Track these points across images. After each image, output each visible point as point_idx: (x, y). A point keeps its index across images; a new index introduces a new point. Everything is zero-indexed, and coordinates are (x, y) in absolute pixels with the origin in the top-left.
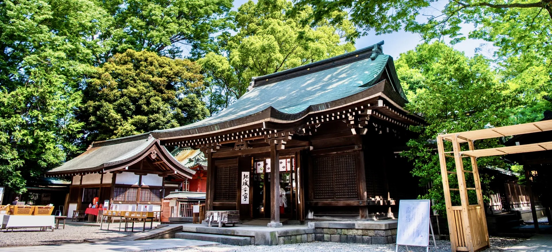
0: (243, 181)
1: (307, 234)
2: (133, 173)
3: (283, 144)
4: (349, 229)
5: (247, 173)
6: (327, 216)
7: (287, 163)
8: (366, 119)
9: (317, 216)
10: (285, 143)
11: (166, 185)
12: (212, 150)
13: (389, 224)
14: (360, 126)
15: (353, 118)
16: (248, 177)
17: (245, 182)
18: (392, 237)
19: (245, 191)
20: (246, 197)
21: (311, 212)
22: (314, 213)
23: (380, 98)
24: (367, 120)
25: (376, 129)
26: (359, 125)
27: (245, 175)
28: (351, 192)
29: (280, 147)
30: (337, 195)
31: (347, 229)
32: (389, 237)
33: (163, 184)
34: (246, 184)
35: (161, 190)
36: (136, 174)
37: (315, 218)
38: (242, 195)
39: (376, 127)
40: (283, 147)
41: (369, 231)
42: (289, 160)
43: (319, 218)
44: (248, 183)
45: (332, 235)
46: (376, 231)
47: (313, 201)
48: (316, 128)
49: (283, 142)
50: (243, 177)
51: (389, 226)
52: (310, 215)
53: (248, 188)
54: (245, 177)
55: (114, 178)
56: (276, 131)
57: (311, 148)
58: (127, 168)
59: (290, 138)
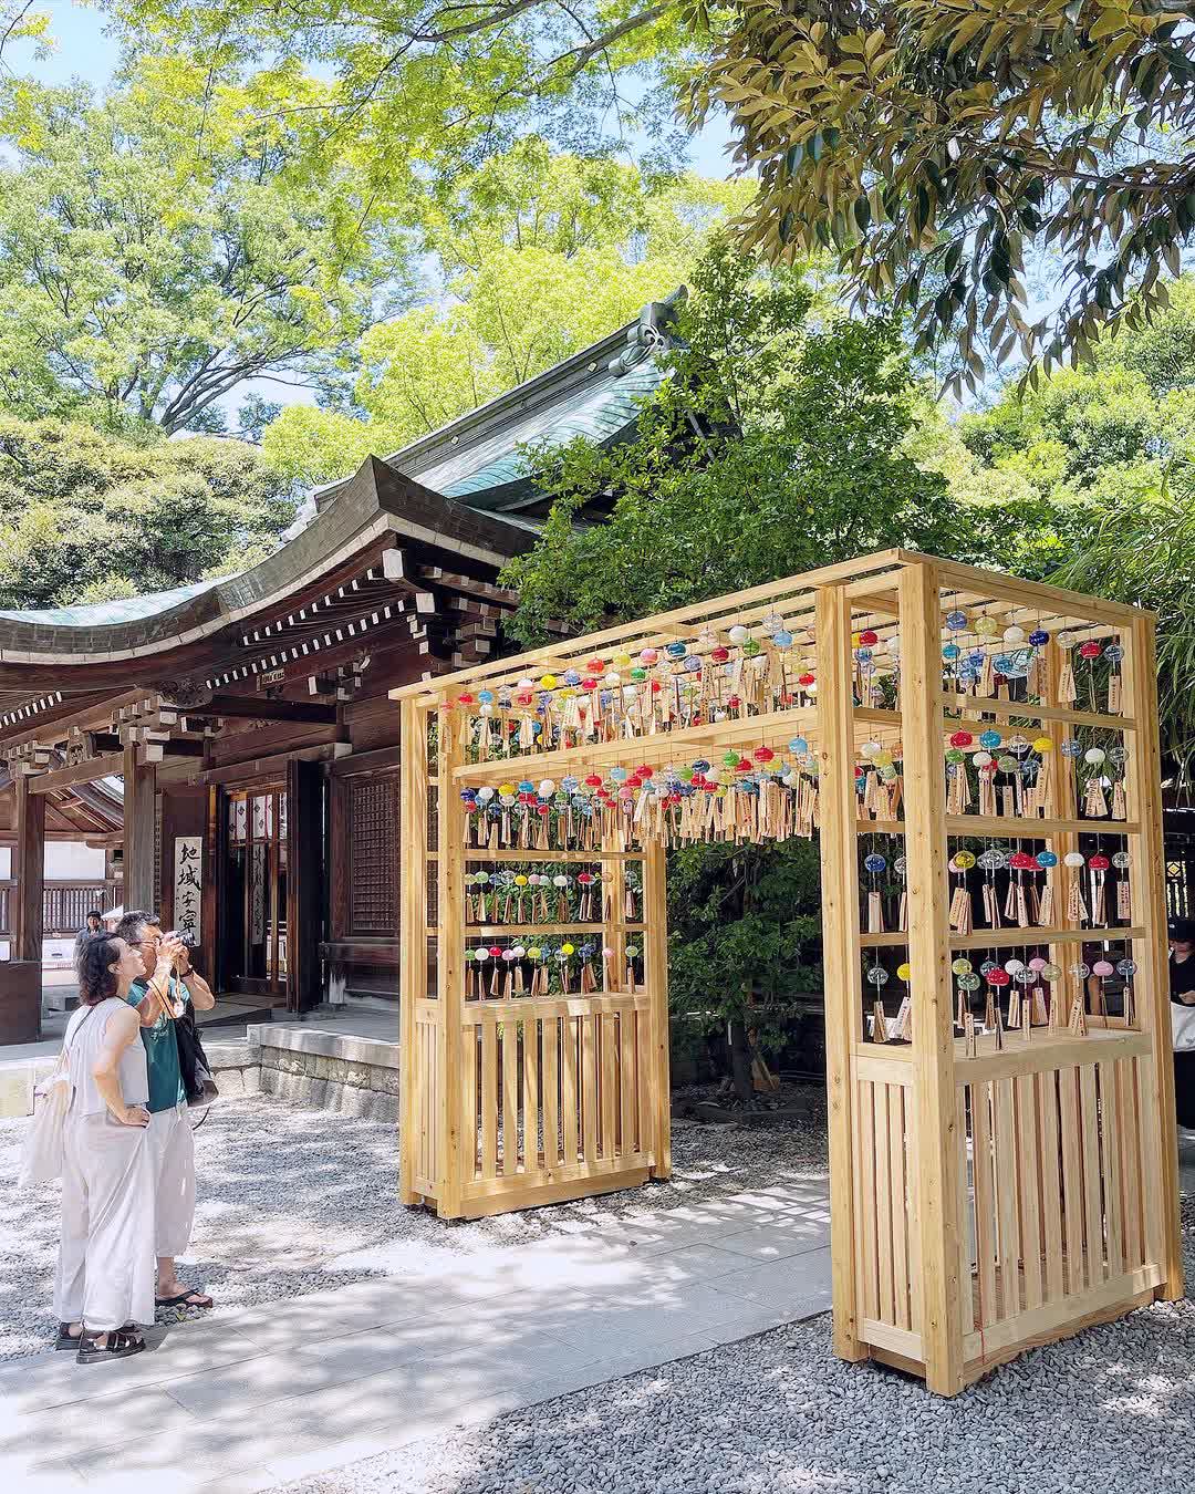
0: (180, 869)
5: (195, 843)
6: (374, 996)
9: (353, 995)
12: (27, 768)
17: (187, 871)
21: (338, 980)
22: (345, 985)
27: (185, 849)
37: (349, 1000)
38: (176, 918)
43: (356, 1001)
44: (198, 877)
47: (340, 941)
48: (359, 675)
50: (178, 855)
52: (336, 992)
53: (197, 894)
54: (187, 853)
56: (59, 697)
57: (340, 748)
59: (167, 718)
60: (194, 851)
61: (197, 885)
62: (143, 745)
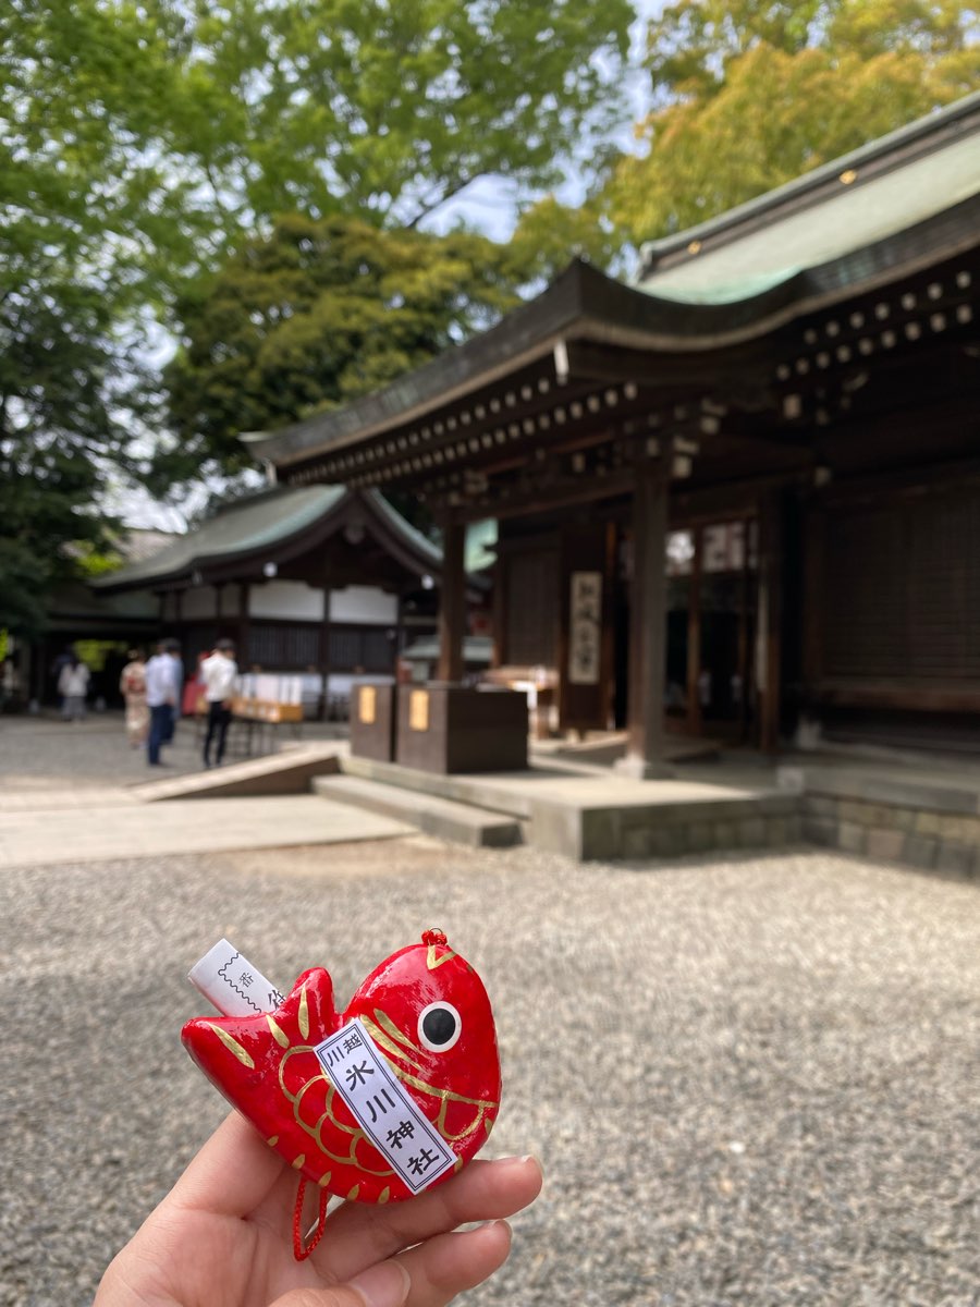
0: (578, 605)
1: (766, 816)
2: (303, 586)
3: (683, 454)
5: (592, 580)
7: (734, 540)
10: (693, 447)
11: (408, 619)
12: (454, 500)
16: (597, 591)
17: (584, 607)
19: (585, 638)
20: (585, 661)
22: (824, 730)
27: (582, 587)
29: (669, 466)
33: (400, 618)
34: (589, 616)
35: (391, 635)
36: (311, 586)
38: (573, 654)
40: (682, 468)
42: (738, 527)
43: (838, 748)
44: (596, 613)
45: (873, 827)
49: (680, 446)
50: (575, 592)
53: (594, 631)
54: (586, 590)
55: (244, 600)
56: (630, 391)
57: (822, 475)
58: (271, 570)
59: (710, 425)
60: (592, 588)
61: (594, 622)
62: (667, 457)
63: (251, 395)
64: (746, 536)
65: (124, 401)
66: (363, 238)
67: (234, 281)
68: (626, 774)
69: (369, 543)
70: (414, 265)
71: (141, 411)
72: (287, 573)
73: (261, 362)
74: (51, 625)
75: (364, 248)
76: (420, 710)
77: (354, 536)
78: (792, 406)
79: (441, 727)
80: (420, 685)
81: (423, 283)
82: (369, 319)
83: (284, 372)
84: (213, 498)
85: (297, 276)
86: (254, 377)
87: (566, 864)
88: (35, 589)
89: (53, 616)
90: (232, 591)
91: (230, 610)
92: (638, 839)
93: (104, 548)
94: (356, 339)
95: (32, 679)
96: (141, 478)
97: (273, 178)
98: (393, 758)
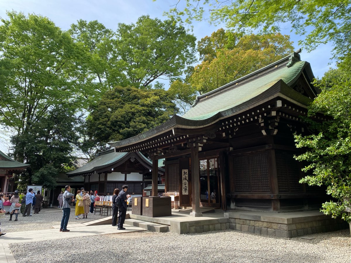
0: (183, 177)
1: (221, 223)
2: (120, 173)
3: (200, 146)
4: (256, 221)
5: (186, 171)
6: (245, 207)
7: (215, 162)
8: (276, 120)
9: (238, 206)
10: (202, 145)
11: (145, 180)
12: (155, 154)
13: (293, 219)
14: (270, 128)
15: (263, 121)
16: (187, 173)
17: (185, 177)
18: (297, 231)
19: (185, 184)
20: (186, 190)
21: (233, 203)
22: (235, 204)
23: (279, 98)
24: (277, 122)
25: (291, 130)
26: (270, 126)
27: (184, 172)
28: (264, 187)
29: (198, 149)
30: (253, 189)
31: (255, 221)
32: (293, 231)
33: (143, 179)
34: (186, 179)
35: (141, 184)
36: (122, 173)
37: (237, 208)
38: (183, 188)
39: (291, 128)
40: (200, 149)
41: (273, 224)
42: (216, 159)
43: (239, 208)
44: (187, 178)
45: (242, 225)
46: (279, 225)
47: (234, 193)
48: (235, 132)
49: (199, 145)
50: (183, 174)
51: (292, 221)
52: (233, 206)
53: (187, 183)
54: (185, 173)
55: (106, 177)
56: (188, 136)
57: (231, 149)
58: (112, 170)
59: (205, 141)
60: (186, 173)
61: (187, 180)
62: (197, 147)
63: (108, 127)
64: (218, 161)
65: (78, 129)
66: (135, 91)
67: (104, 101)
68: (192, 215)
69: (136, 162)
70: (147, 97)
71: (81, 132)
72: (116, 170)
73: (111, 119)
74: (57, 184)
75: (135, 93)
76: (147, 202)
77: (132, 160)
78: (224, 134)
79: (152, 206)
80: (147, 197)
81: (148, 101)
82: (136, 109)
83: (116, 122)
84: (98, 151)
85: (120, 100)
86: (109, 123)
87: (177, 234)
88: (54, 176)
89: (57, 182)
90: (103, 175)
91: (102, 179)
92: (193, 229)
93: (70, 165)
94: (133, 114)
95: (51, 199)
96: (80, 147)
97: (114, 77)
98: (141, 214)
